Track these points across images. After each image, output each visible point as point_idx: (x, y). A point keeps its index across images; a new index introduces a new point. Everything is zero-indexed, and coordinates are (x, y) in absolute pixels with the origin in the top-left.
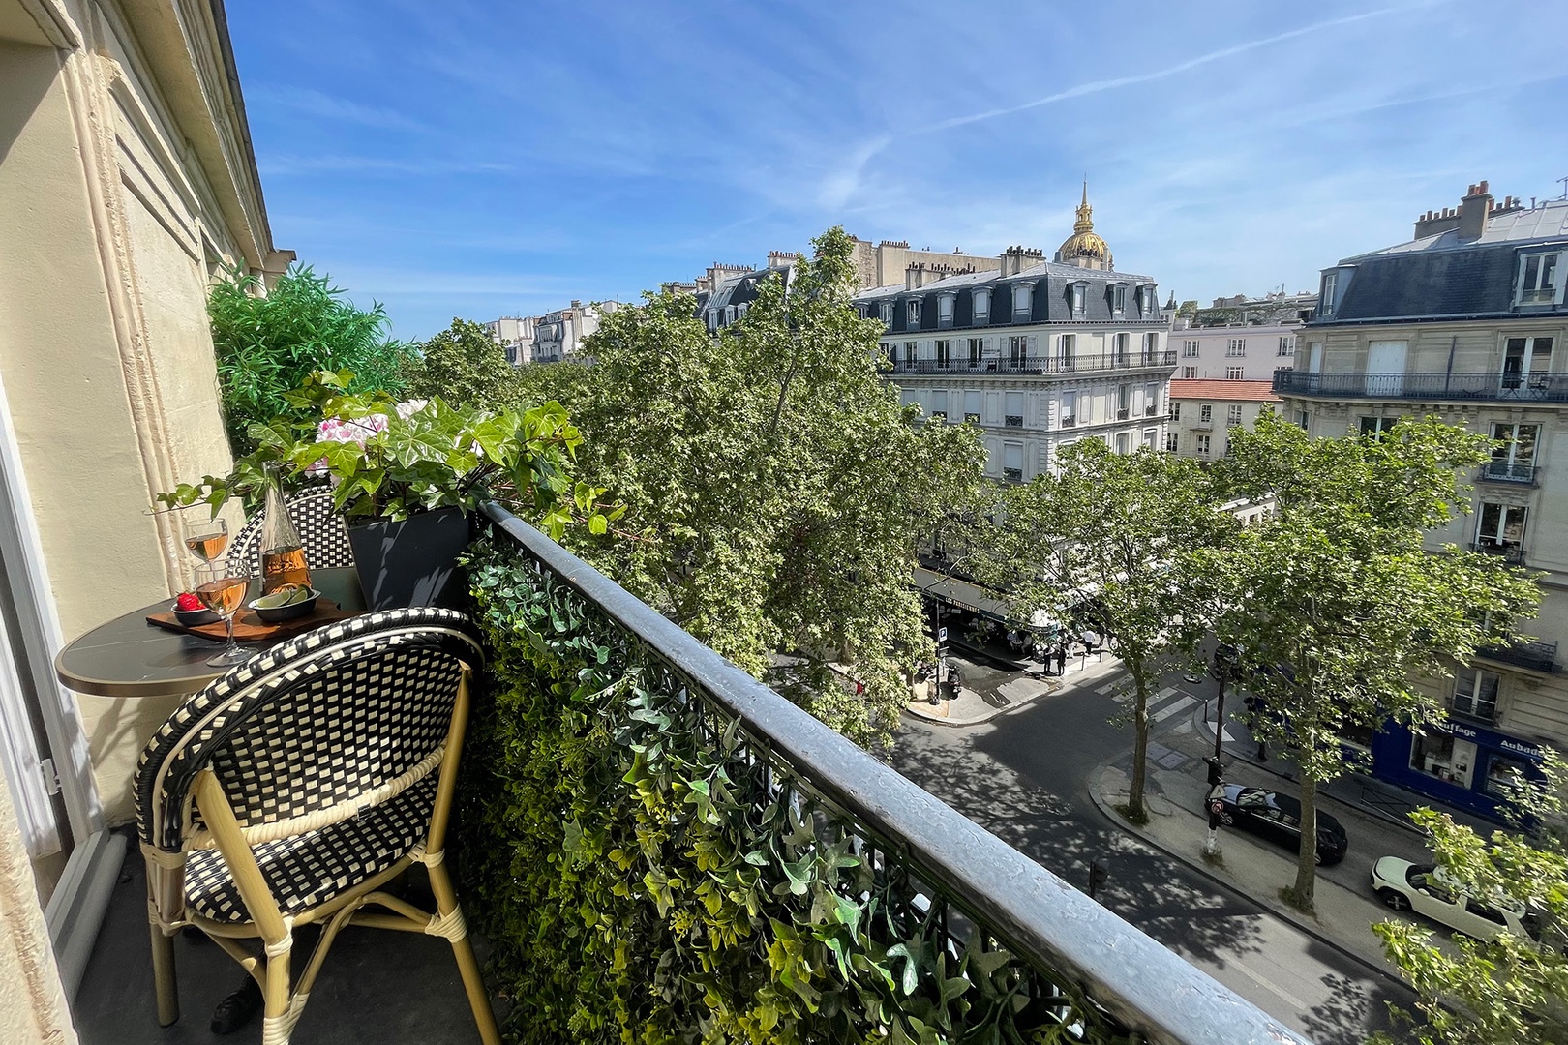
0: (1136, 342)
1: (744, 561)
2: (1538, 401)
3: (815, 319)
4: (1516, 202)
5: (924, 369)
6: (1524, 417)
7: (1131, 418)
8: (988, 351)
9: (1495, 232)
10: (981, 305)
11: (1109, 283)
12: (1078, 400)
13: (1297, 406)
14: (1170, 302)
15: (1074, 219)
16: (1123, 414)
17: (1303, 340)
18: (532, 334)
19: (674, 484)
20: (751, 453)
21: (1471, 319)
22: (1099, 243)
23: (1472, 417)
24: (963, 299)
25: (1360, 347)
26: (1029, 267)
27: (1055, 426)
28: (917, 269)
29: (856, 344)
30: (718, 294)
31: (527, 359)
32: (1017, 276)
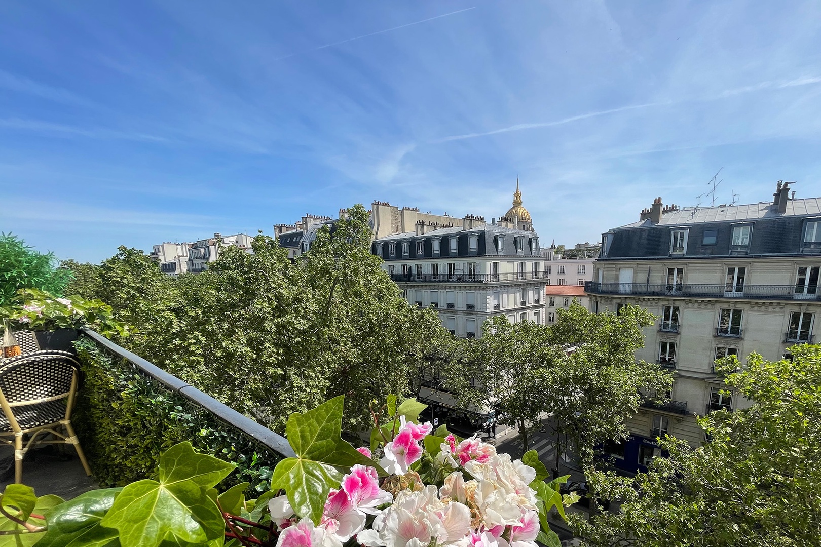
0: (529, 266)
1: (307, 385)
2: (679, 296)
3: (347, 253)
4: (676, 207)
5: (425, 279)
6: (674, 303)
7: (527, 305)
8: (457, 270)
9: (666, 220)
10: (454, 245)
11: (516, 236)
12: (501, 296)
13: (594, 298)
14: (552, 245)
15: (513, 198)
16: (523, 303)
17: (596, 267)
18: (186, 253)
19: (267, 345)
20: (312, 327)
21: (655, 259)
22: (525, 212)
23: (656, 303)
24: (445, 241)
25: (616, 271)
26: (477, 226)
27: (490, 310)
28: (421, 224)
29: (366, 268)
30: (309, 233)
31: (185, 270)
32: (471, 230)
